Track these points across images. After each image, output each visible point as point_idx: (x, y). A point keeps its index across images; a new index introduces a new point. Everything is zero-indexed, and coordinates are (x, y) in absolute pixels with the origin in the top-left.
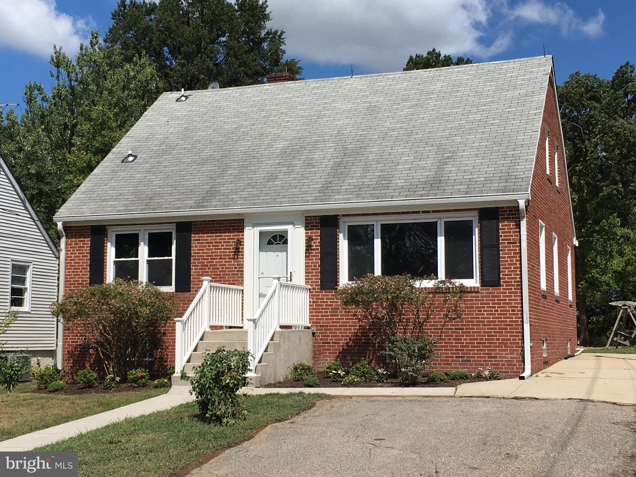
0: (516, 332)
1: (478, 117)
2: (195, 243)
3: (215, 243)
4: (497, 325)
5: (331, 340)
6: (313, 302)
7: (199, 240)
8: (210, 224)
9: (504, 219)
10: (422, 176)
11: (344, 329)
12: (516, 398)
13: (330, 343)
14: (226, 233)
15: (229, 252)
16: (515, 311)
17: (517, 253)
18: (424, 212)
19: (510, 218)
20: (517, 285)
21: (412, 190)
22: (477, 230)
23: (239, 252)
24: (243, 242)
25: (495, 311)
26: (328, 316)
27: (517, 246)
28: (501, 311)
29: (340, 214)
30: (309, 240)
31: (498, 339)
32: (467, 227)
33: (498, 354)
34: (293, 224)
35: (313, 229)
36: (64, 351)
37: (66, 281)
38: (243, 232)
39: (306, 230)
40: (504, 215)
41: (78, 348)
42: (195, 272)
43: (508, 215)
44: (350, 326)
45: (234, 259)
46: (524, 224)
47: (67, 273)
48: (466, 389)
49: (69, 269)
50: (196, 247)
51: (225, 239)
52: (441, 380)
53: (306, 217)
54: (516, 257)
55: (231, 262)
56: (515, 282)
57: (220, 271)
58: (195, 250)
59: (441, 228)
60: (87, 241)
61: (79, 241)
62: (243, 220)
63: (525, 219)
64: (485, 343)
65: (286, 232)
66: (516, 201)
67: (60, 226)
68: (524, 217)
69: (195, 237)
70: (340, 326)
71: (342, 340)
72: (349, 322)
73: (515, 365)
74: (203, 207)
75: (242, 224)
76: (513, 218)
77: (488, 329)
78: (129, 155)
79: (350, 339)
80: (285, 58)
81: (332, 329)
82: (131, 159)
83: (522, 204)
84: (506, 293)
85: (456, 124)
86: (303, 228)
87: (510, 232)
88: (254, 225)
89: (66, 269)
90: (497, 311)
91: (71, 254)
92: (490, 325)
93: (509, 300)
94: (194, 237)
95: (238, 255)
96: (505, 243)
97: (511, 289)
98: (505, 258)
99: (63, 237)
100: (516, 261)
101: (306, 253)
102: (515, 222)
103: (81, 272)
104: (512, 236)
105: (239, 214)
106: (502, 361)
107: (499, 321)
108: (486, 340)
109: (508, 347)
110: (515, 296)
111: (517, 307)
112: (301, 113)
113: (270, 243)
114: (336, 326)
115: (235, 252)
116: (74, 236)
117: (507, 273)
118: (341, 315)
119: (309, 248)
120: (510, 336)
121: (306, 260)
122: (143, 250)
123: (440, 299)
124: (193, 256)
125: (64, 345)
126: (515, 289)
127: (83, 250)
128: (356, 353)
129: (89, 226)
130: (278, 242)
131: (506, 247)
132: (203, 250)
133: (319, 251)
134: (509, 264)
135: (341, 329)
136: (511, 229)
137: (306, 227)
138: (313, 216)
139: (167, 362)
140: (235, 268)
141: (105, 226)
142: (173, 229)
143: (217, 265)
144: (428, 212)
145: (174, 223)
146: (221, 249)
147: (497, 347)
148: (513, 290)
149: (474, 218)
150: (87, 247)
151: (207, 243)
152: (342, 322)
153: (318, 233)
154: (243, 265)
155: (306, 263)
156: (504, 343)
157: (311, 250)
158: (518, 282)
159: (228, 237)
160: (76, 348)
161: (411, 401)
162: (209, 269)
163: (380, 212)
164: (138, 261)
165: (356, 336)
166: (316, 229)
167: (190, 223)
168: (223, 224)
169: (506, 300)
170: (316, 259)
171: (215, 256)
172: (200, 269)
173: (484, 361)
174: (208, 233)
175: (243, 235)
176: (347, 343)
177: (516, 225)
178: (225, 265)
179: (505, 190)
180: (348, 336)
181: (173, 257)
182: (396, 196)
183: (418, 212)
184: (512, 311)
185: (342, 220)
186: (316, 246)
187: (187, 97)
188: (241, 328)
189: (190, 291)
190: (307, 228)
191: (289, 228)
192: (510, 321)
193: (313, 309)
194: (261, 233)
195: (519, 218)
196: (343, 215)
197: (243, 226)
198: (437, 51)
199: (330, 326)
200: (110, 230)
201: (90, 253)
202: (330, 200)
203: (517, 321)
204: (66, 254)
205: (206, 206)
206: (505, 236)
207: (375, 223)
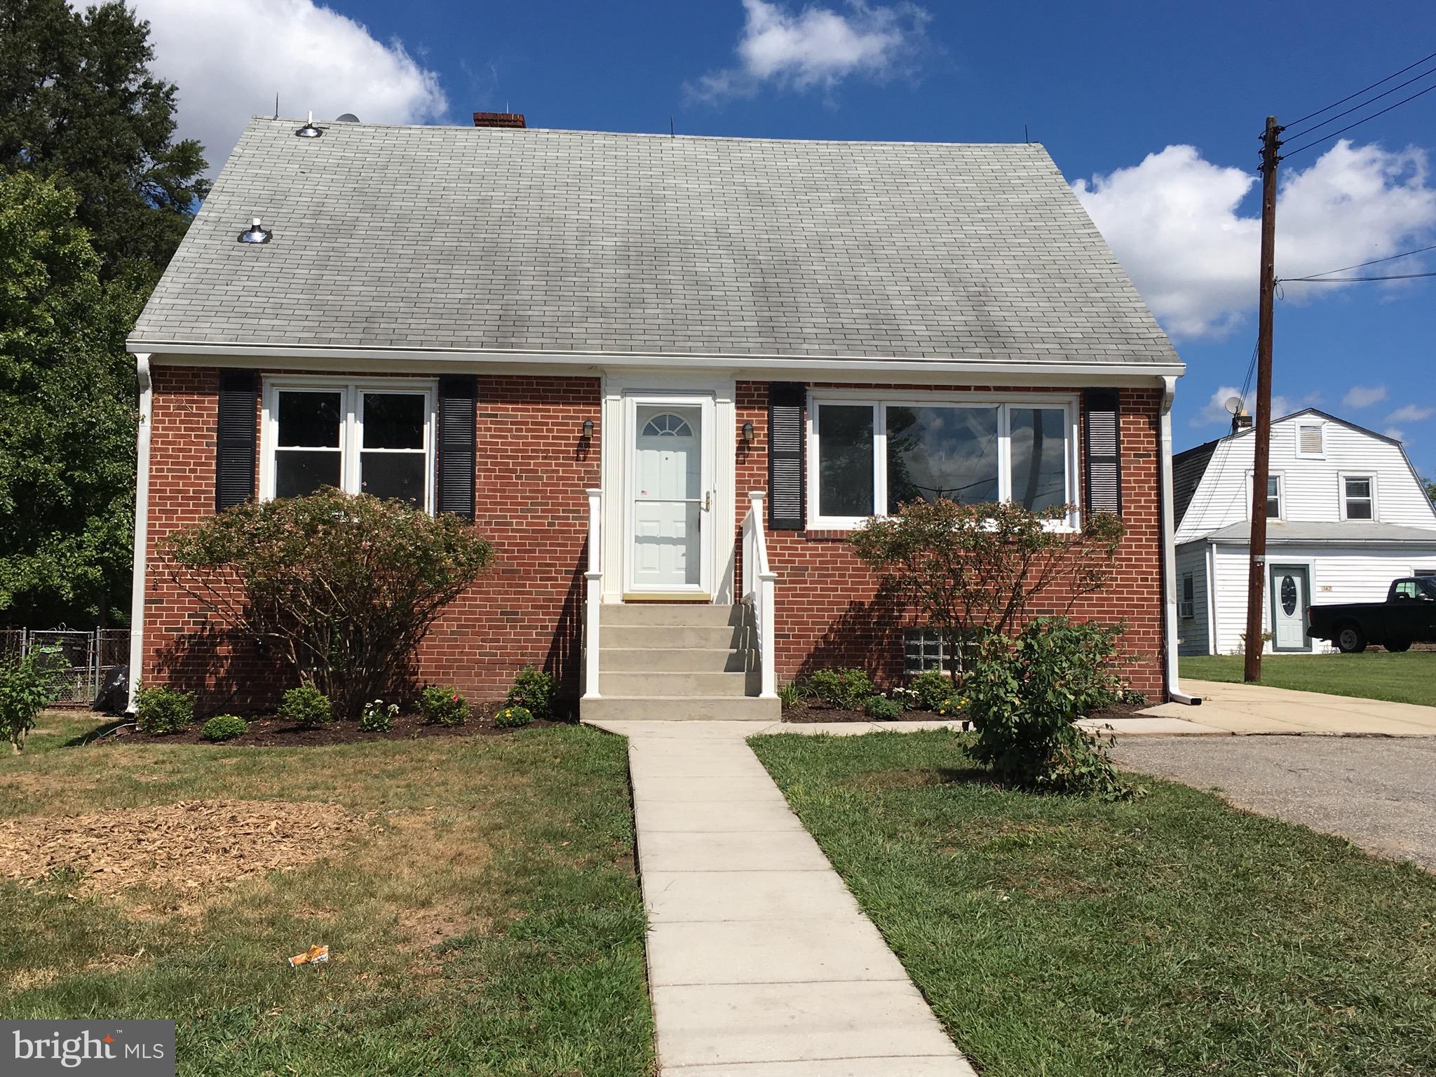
0: (1152, 620)
2: (486, 423)
3: (533, 424)
4: (1116, 606)
5: (789, 630)
7: (496, 416)
8: (522, 384)
9: (1128, 411)
10: (952, 321)
11: (818, 610)
13: (788, 636)
14: (558, 404)
15: (566, 445)
16: (1147, 580)
17: (1151, 475)
18: (978, 388)
19: (1138, 410)
20: (1151, 534)
21: (953, 344)
22: (1075, 428)
23: (588, 446)
24: (600, 425)
25: (1112, 579)
26: (784, 582)
27: (1151, 462)
28: (1122, 579)
29: (811, 380)
30: (744, 431)
31: (1118, 632)
32: (1052, 422)
33: (1117, 659)
34: (712, 393)
35: (753, 408)
36: (145, 651)
37: (151, 491)
38: (600, 405)
39: (738, 408)
40: (1129, 403)
41: (184, 643)
42: (486, 484)
43: (1135, 403)
44: (830, 603)
45: (577, 459)
46: (1167, 422)
47: (154, 473)
49: (159, 463)
50: (489, 429)
51: (557, 417)
53: (738, 382)
54: (1148, 482)
55: (571, 465)
56: (1147, 527)
57: (545, 484)
58: (485, 436)
59: (1004, 421)
60: (210, 402)
61: (188, 401)
62: (598, 379)
63: (1171, 414)
65: (696, 412)
66: (1159, 379)
67: (143, 362)
68: (1169, 410)
69: (486, 409)
70: (810, 603)
71: (813, 630)
72: (829, 596)
73: (1148, 679)
75: (596, 388)
76: (1144, 410)
77: (1099, 612)
78: (254, 229)
79: (831, 630)
81: (792, 609)
82: (258, 237)
83: (1170, 382)
84: (1131, 547)
86: (733, 404)
87: (1139, 436)
88: (626, 392)
89: (151, 463)
90: (1116, 579)
91: (164, 429)
92: (1103, 606)
93: (1137, 560)
94: (483, 408)
95: (587, 452)
96: (1129, 455)
97: (1141, 540)
98: (1129, 482)
99: (146, 388)
100: (1150, 488)
101: (737, 455)
102: (1149, 417)
103: (192, 471)
104: (1142, 442)
105: (591, 367)
106: (1125, 672)
107: (1118, 599)
109: (1134, 646)
110: (1147, 553)
111: (1151, 573)
113: (649, 432)
114: (803, 603)
115: (579, 445)
116: (173, 388)
117: (1132, 510)
118: (812, 582)
119: (743, 446)
120: (1139, 626)
121: (737, 469)
122: (352, 431)
124: (481, 450)
125: (146, 637)
126: (1147, 540)
127: (198, 422)
128: (843, 656)
129: (214, 369)
130: (667, 431)
131: (1133, 462)
132: (506, 437)
133: (766, 452)
134: (1136, 495)
135: (812, 610)
136: (1141, 429)
137: (737, 402)
138: (754, 383)
139: (416, 674)
140: (580, 479)
141: (257, 370)
142: (430, 389)
143: (537, 471)
144: (987, 389)
145: (434, 375)
146: (547, 438)
148: (1144, 543)
149: (1069, 407)
150: (208, 416)
151: (512, 423)
152: (814, 596)
153: (763, 415)
154: (598, 472)
155: (737, 475)
156: (1126, 640)
157: (749, 449)
158: (1153, 526)
159: (564, 414)
160: (178, 643)
162: (519, 478)
163: (893, 383)
164: (338, 454)
165: (844, 623)
166: (760, 408)
167: (474, 377)
168: (552, 385)
169: (1130, 560)
170: (758, 469)
171: (533, 451)
172: (496, 477)
174: (517, 403)
175: (600, 412)
176: (825, 637)
177: (1150, 423)
178: (558, 471)
179: (1136, 357)
180: (826, 623)
181: (429, 450)
182: (931, 354)
183: (967, 388)
184: (1142, 580)
185: (811, 393)
186: (759, 442)
187: (320, 131)
190: (740, 405)
191: (705, 402)
192: (1138, 599)
194: (641, 409)
195: (1158, 410)
196: (817, 385)
197: (599, 393)
199: (790, 603)
200: (268, 380)
201: (219, 431)
202: (795, 350)
203: (1152, 600)
204: (154, 428)
205: (519, 345)
206: (1129, 442)
207: (875, 405)
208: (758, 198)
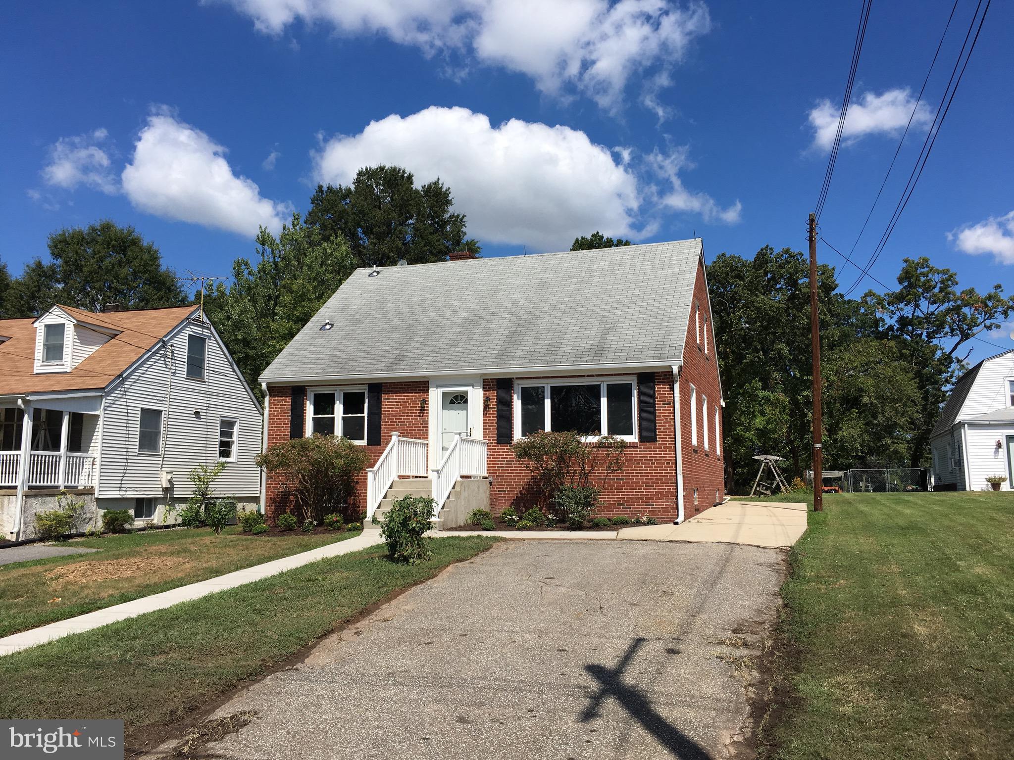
0: (671, 483)
1: (636, 292)
2: (385, 402)
3: (403, 402)
4: (654, 476)
6: (491, 455)
7: (389, 399)
8: (399, 385)
9: (660, 383)
10: (587, 344)
11: (518, 479)
12: (671, 541)
13: (505, 491)
14: (413, 393)
15: (416, 410)
16: (669, 463)
17: (671, 413)
18: (588, 376)
19: (665, 382)
20: (672, 441)
21: (578, 356)
22: (635, 392)
23: (424, 410)
24: (428, 401)
25: (652, 463)
26: (503, 467)
27: (671, 407)
28: (657, 464)
29: (515, 377)
30: (487, 400)
31: (655, 489)
32: (627, 389)
33: (654, 502)
34: (472, 385)
35: (491, 391)
36: (266, 498)
37: (269, 436)
38: (428, 392)
39: (484, 391)
40: (660, 379)
42: (385, 428)
43: (663, 379)
44: (523, 476)
45: (420, 416)
46: (677, 387)
47: (270, 428)
48: (627, 533)
49: (272, 424)
50: (386, 405)
51: (412, 399)
52: (605, 525)
53: (484, 379)
54: (670, 416)
55: (417, 419)
56: (669, 438)
57: (408, 427)
58: (385, 408)
59: (604, 391)
60: (289, 399)
61: (282, 400)
62: (428, 381)
63: (678, 383)
64: (643, 492)
65: (466, 393)
66: (670, 367)
67: (264, 386)
68: (677, 381)
69: (386, 397)
70: (514, 476)
71: (516, 488)
72: (522, 473)
73: (670, 512)
74: (393, 370)
75: (427, 385)
76: (668, 382)
77: (646, 479)
78: (326, 324)
79: (523, 488)
80: (466, 239)
82: (328, 327)
83: (675, 369)
84: (661, 448)
85: (617, 299)
86: (481, 389)
87: (665, 394)
88: (438, 387)
89: (269, 425)
90: (654, 463)
91: (274, 411)
92: (648, 476)
93: (664, 454)
94: (384, 396)
95: (423, 413)
96: (660, 404)
97: (666, 444)
98: (660, 416)
99: (267, 396)
100: (671, 419)
101: (484, 411)
102: (670, 385)
103: (283, 427)
104: (667, 397)
105: (424, 377)
106: (659, 508)
107: (655, 473)
108: (644, 489)
109: (664, 495)
110: (669, 451)
111: (672, 460)
112: (480, 287)
113: (452, 402)
114: (511, 476)
115: (421, 410)
116: (276, 395)
117: (662, 430)
118: (515, 467)
119: (486, 407)
120: (665, 486)
121: (484, 417)
122: (339, 408)
123: (603, 453)
124: (383, 414)
125: (267, 492)
126: (669, 444)
127: (284, 408)
128: (528, 500)
129: (290, 386)
130: (459, 401)
131: (662, 407)
132: (392, 408)
133: (496, 409)
134: (664, 422)
135: (515, 479)
136: (666, 391)
137: (484, 388)
138: (491, 379)
139: (359, 508)
140: (421, 424)
141: (304, 386)
142: (366, 389)
143: (404, 422)
144: (593, 376)
145: (367, 384)
146: (408, 407)
147: (654, 495)
148: (668, 446)
149: (633, 381)
150: (288, 405)
151: (396, 402)
152: (516, 473)
154: (428, 421)
155: (484, 420)
156: (660, 493)
157: (489, 408)
158: (672, 438)
159: (414, 398)
160: (278, 495)
161: (577, 543)
162: (397, 425)
163: (550, 376)
164: (334, 418)
165: (529, 485)
166: (493, 391)
167: (381, 384)
168: (410, 385)
169: (661, 454)
170: (492, 417)
171: (403, 413)
172: (389, 425)
173: (642, 508)
174: (397, 393)
175: (428, 395)
176: (521, 492)
177: (670, 388)
178: (412, 422)
179: (660, 357)
180: (521, 485)
181: (366, 414)
182: (564, 362)
183: (584, 376)
184: (667, 463)
185: (516, 382)
186: (493, 405)
187: (378, 273)
188: (426, 477)
189: (380, 445)
191: (469, 389)
192: (665, 473)
193: (490, 461)
194: (444, 394)
195: (673, 381)
196: (517, 378)
197: (428, 387)
198: (600, 234)
199: (506, 476)
200: (309, 390)
201: (291, 411)
202: (505, 364)
203: (672, 473)
204: (270, 411)
205: (395, 370)
206: (660, 398)
207: (545, 386)
208: (543, 285)
